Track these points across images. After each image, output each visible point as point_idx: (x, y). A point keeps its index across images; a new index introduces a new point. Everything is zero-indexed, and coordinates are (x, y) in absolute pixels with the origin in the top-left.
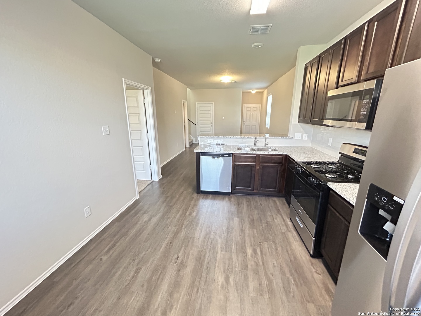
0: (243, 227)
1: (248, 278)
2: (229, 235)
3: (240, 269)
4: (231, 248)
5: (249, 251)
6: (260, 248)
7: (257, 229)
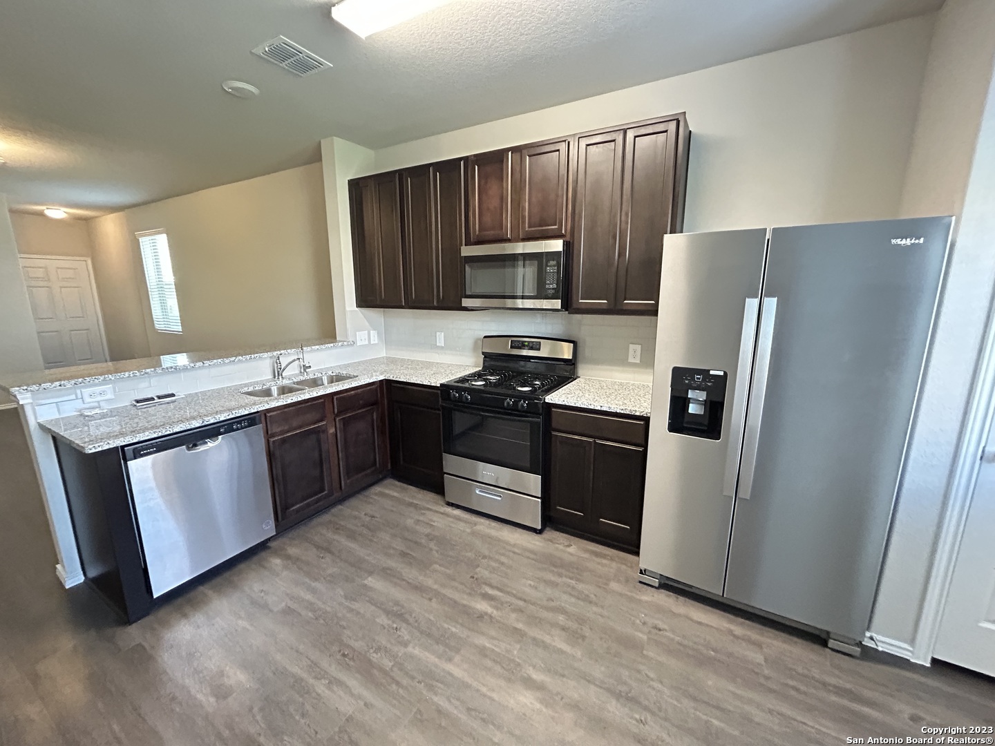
0: (410, 581)
1: (543, 642)
2: (411, 620)
3: (518, 646)
4: (453, 635)
5: (482, 606)
6: (486, 584)
7: (436, 563)
